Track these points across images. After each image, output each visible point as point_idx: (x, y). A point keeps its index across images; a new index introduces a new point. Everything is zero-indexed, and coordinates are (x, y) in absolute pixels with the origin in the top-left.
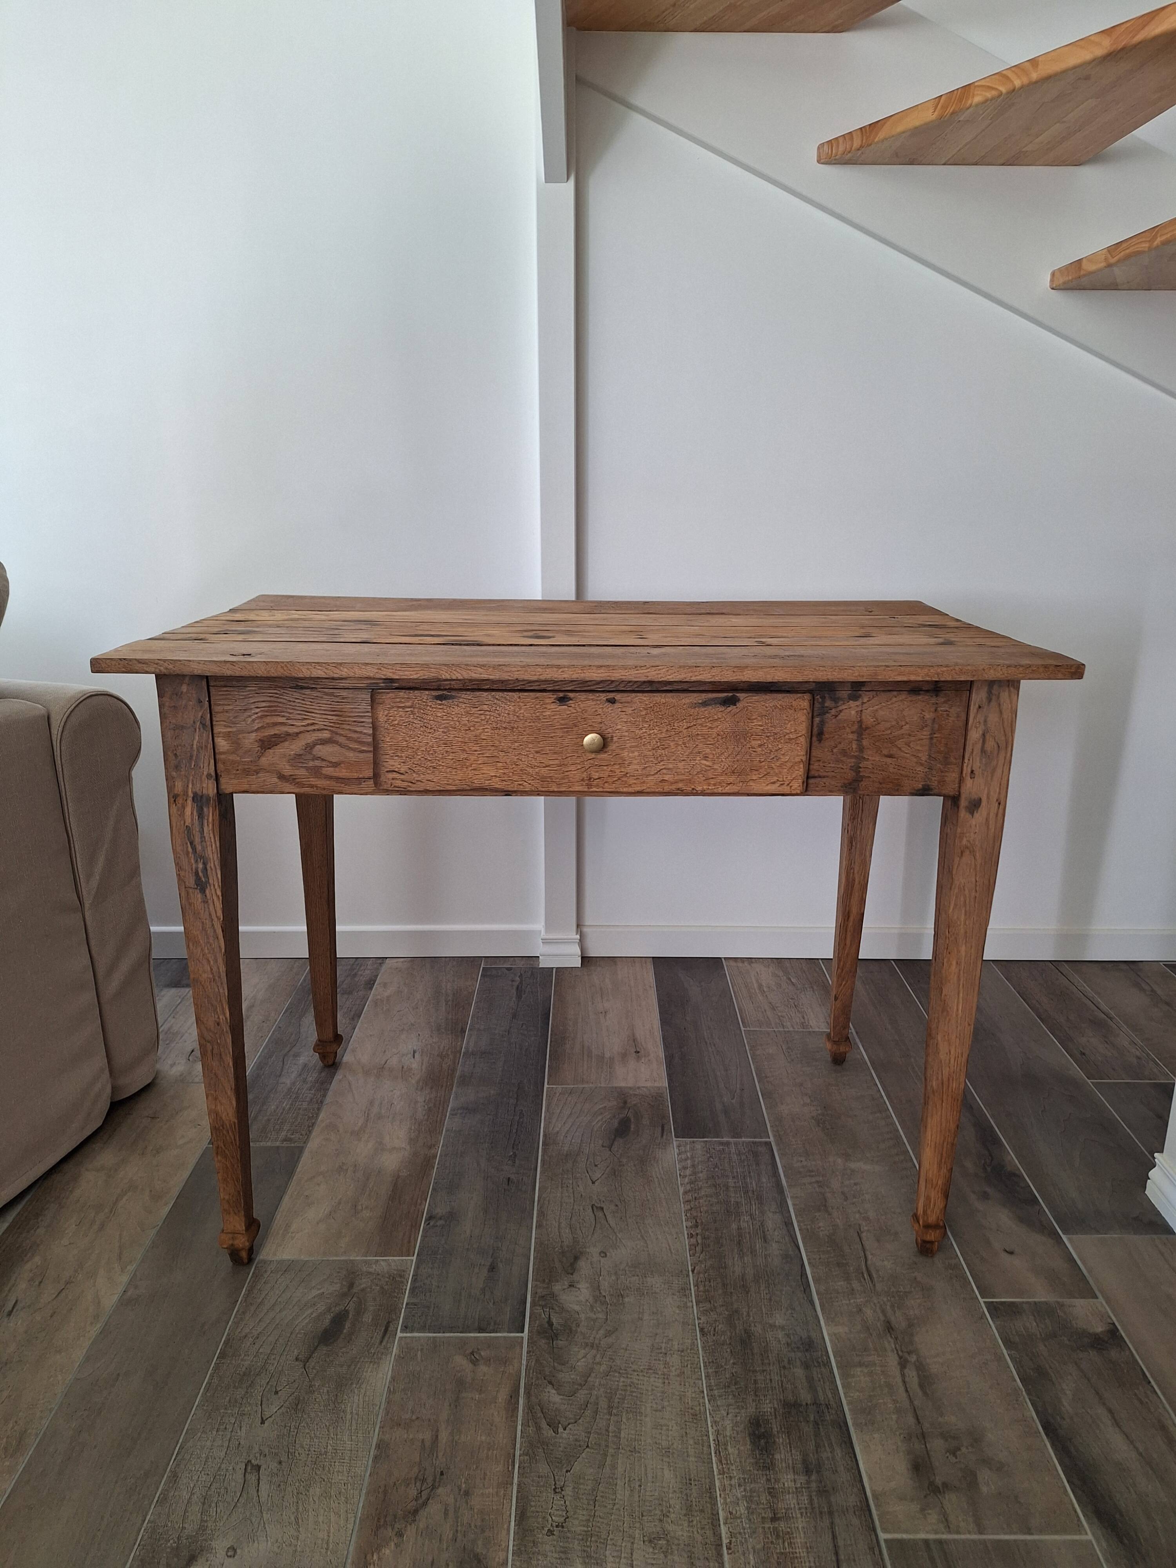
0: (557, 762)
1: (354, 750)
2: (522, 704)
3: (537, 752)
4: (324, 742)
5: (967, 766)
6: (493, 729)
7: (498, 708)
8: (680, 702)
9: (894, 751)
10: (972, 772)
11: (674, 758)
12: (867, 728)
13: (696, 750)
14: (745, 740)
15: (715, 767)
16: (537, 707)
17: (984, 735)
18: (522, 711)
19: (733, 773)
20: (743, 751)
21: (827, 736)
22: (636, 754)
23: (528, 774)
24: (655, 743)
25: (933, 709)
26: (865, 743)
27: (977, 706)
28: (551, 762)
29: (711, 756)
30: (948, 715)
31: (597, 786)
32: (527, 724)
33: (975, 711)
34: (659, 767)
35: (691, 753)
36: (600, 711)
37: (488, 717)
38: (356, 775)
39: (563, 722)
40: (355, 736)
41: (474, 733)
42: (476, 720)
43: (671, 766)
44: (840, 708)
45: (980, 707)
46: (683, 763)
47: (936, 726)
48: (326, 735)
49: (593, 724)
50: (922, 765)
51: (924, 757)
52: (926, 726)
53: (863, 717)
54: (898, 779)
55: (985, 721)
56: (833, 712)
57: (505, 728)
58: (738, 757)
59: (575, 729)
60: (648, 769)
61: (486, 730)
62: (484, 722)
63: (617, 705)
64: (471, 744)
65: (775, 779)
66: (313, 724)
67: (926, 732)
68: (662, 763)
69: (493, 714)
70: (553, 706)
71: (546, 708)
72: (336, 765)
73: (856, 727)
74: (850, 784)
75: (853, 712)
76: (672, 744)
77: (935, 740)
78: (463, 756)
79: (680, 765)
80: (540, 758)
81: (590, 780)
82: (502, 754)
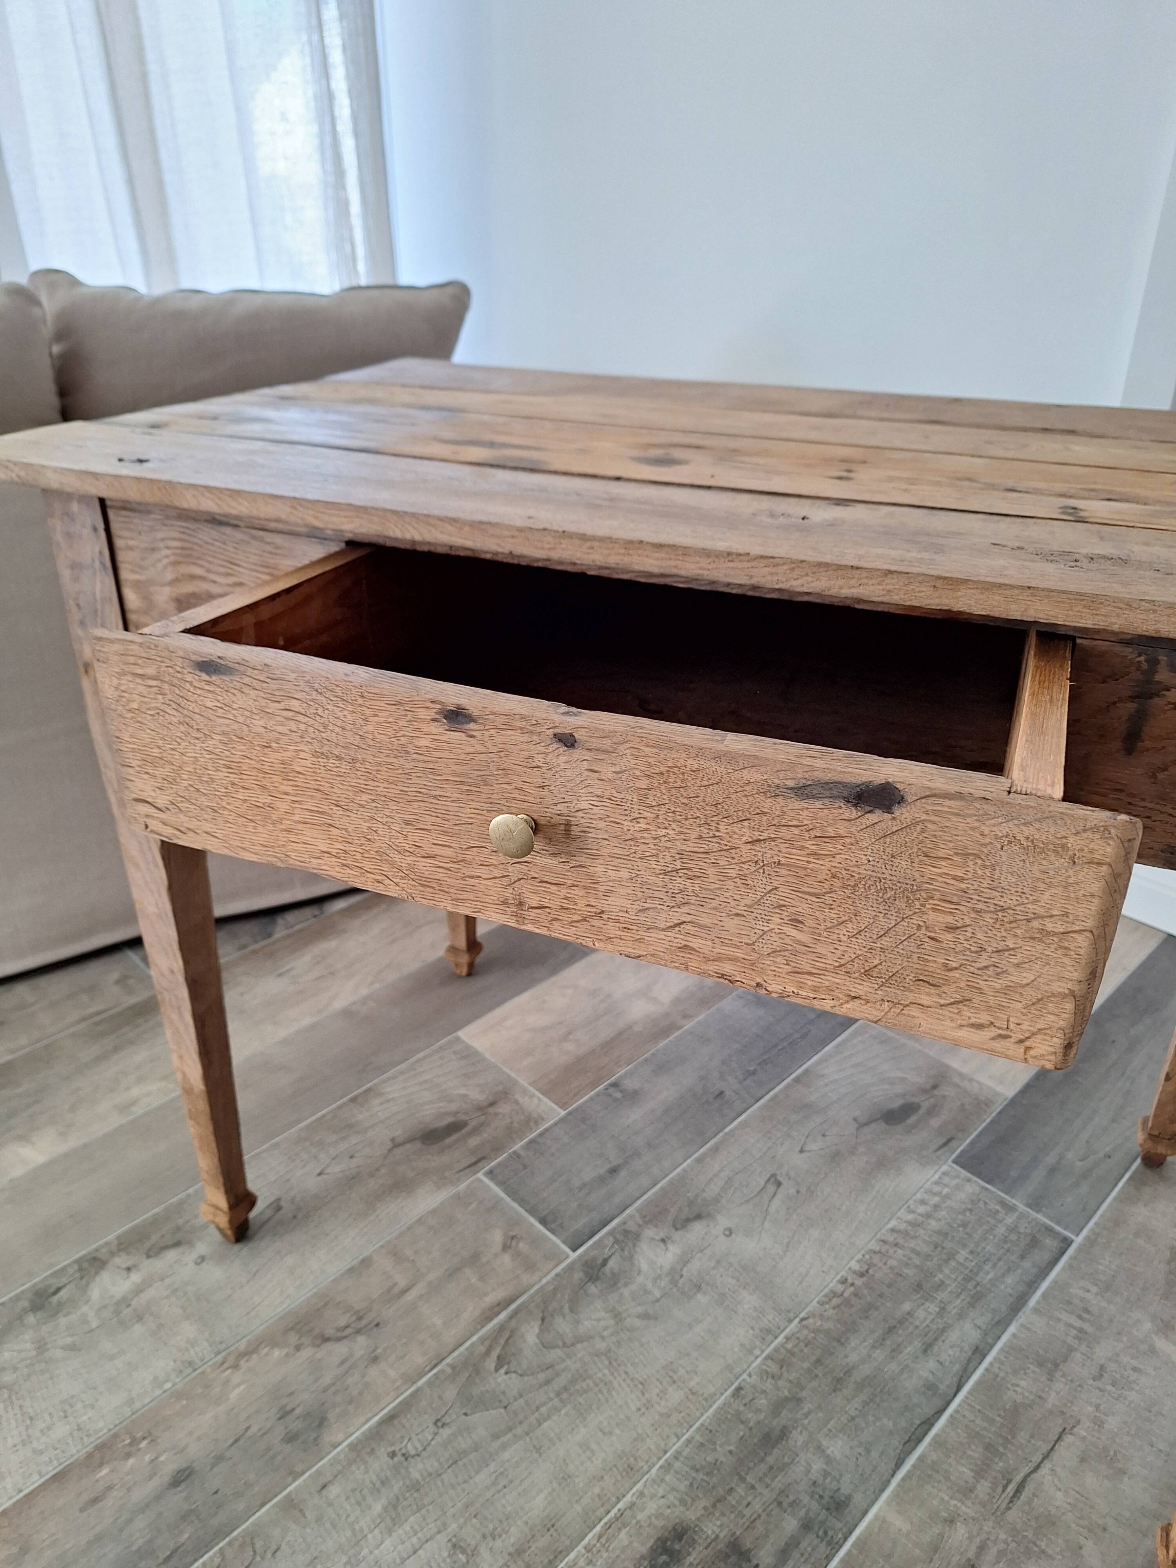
0: (448, 852)
2: (368, 712)
3: (408, 823)
6: (316, 754)
7: (320, 712)
11: (714, 903)
13: (773, 899)
14: (909, 905)
15: (819, 949)
16: (401, 723)
18: (370, 728)
19: (867, 973)
20: (900, 929)
22: (624, 874)
23: (392, 864)
24: (668, 859)
28: (437, 850)
29: (810, 922)
31: (535, 922)
32: (382, 758)
34: (678, 916)
35: (758, 902)
36: (539, 760)
37: (302, 727)
39: (458, 769)
41: (278, 756)
42: (280, 729)
43: (706, 921)
49: (525, 787)
57: (339, 758)
58: (885, 942)
59: (485, 789)
60: (651, 913)
61: (302, 755)
63: (579, 754)
64: (276, 778)
68: (685, 909)
69: (311, 722)
70: (434, 728)
71: (418, 730)
76: (711, 871)
78: (264, 799)
79: (731, 924)
80: (415, 836)
81: (521, 904)
82: (338, 811)
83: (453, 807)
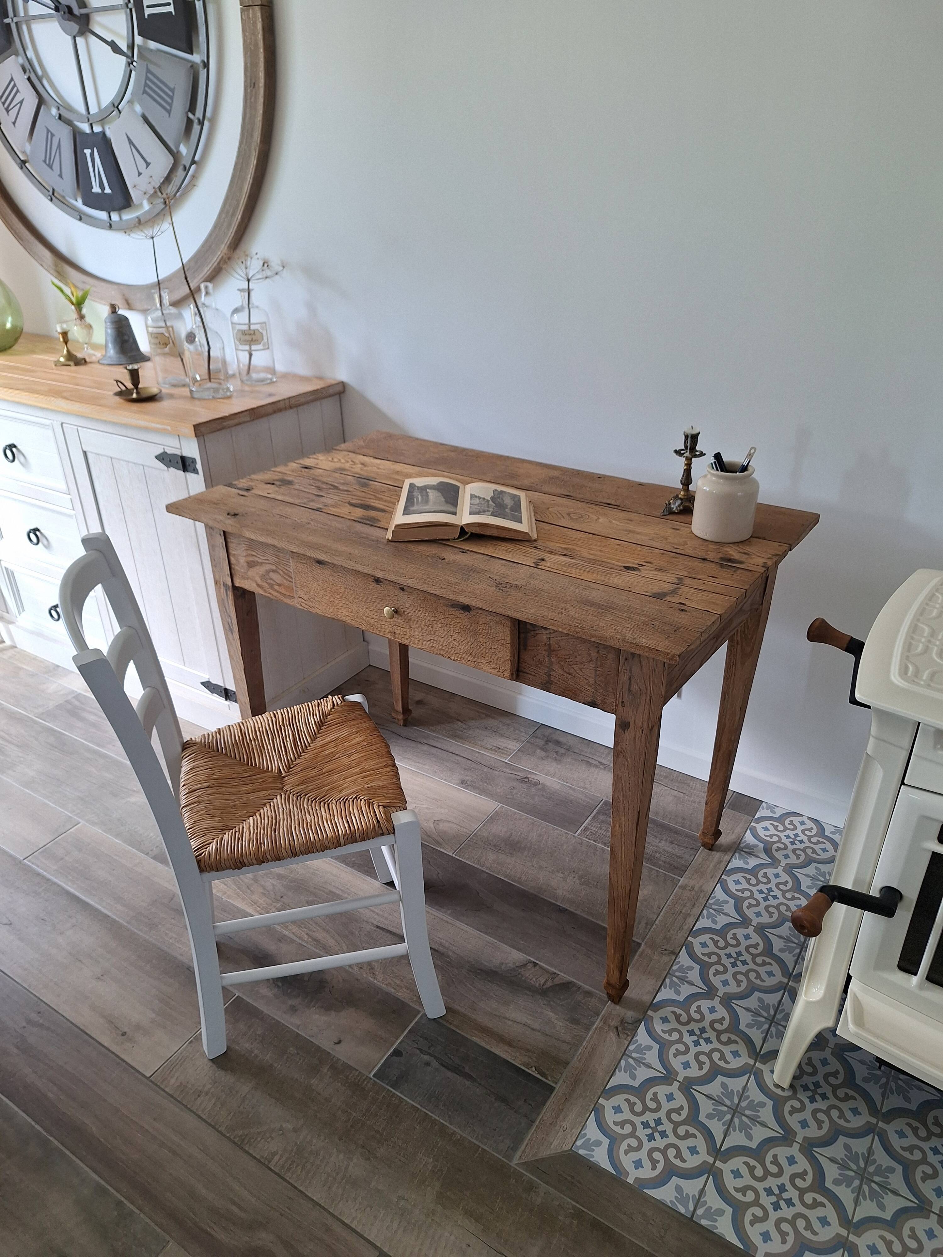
0: (377, 617)
1: (287, 579)
3: (367, 608)
4: (274, 571)
5: (619, 697)
6: (345, 588)
7: (346, 576)
8: (438, 601)
9: (572, 671)
10: (623, 702)
12: (554, 651)
13: (449, 634)
14: (476, 636)
15: (461, 647)
17: (630, 679)
19: (471, 654)
20: (476, 643)
21: (529, 648)
22: (418, 625)
23: (363, 620)
24: (426, 622)
25: (596, 651)
26: (553, 659)
27: (624, 658)
28: (375, 617)
29: (458, 640)
30: (606, 658)
31: (398, 638)
32: (361, 590)
33: (623, 660)
34: (430, 637)
35: (446, 634)
36: (397, 594)
37: (341, 580)
38: (289, 594)
39: (379, 594)
40: (286, 572)
41: (335, 587)
42: (336, 580)
43: (436, 639)
44: (537, 632)
45: (626, 659)
46: (442, 639)
47: (599, 663)
48: (274, 567)
49: (394, 600)
50: (590, 686)
51: (592, 682)
52: (592, 661)
53: (551, 642)
54: (575, 691)
55: (631, 671)
56: (532, 633)
57: (350, 589)
58: (473, 646)
59: (385, 600)
60: (425, 637)
61: (341, 588)
62: (340, 583)
63: (405, 593)
64: (334, 594)
65: (495, 666)
66: (268, 560)
67: (592, 665)
68: (432, 636)
70: (372, 583)
71: (369, 583)
72: (280, 585)
73: (546, 648)
74: (545, 684)
75: (545, 637)
76: (436, 625)
77: (598, 672)
78: (332, 599)
79: (441, 640)
80: (369, 612)
81: (395, 633)
82: (350, 604)
83: (378, 605)
